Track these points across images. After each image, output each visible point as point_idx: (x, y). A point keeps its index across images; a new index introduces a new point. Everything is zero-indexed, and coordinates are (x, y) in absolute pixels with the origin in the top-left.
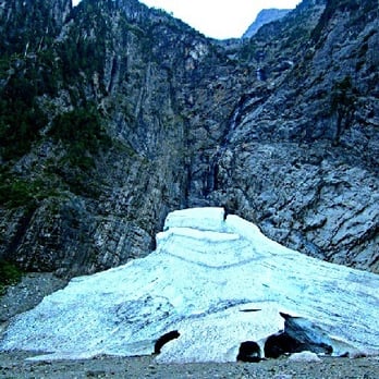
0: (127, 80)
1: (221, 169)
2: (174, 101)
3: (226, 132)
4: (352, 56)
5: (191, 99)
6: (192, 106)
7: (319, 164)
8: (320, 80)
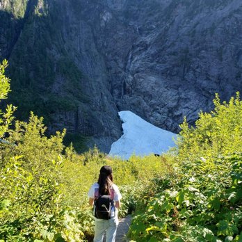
0: (71, 31)
1: (127, 85)
2: (96, 44)
3: (126, 64)
4: (189, 35)
5: (105, 44)
6: (106, 48)
7: (178, 89)
8: (173, 44)
